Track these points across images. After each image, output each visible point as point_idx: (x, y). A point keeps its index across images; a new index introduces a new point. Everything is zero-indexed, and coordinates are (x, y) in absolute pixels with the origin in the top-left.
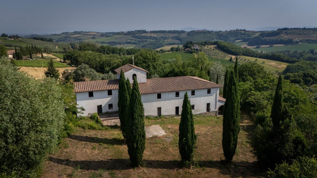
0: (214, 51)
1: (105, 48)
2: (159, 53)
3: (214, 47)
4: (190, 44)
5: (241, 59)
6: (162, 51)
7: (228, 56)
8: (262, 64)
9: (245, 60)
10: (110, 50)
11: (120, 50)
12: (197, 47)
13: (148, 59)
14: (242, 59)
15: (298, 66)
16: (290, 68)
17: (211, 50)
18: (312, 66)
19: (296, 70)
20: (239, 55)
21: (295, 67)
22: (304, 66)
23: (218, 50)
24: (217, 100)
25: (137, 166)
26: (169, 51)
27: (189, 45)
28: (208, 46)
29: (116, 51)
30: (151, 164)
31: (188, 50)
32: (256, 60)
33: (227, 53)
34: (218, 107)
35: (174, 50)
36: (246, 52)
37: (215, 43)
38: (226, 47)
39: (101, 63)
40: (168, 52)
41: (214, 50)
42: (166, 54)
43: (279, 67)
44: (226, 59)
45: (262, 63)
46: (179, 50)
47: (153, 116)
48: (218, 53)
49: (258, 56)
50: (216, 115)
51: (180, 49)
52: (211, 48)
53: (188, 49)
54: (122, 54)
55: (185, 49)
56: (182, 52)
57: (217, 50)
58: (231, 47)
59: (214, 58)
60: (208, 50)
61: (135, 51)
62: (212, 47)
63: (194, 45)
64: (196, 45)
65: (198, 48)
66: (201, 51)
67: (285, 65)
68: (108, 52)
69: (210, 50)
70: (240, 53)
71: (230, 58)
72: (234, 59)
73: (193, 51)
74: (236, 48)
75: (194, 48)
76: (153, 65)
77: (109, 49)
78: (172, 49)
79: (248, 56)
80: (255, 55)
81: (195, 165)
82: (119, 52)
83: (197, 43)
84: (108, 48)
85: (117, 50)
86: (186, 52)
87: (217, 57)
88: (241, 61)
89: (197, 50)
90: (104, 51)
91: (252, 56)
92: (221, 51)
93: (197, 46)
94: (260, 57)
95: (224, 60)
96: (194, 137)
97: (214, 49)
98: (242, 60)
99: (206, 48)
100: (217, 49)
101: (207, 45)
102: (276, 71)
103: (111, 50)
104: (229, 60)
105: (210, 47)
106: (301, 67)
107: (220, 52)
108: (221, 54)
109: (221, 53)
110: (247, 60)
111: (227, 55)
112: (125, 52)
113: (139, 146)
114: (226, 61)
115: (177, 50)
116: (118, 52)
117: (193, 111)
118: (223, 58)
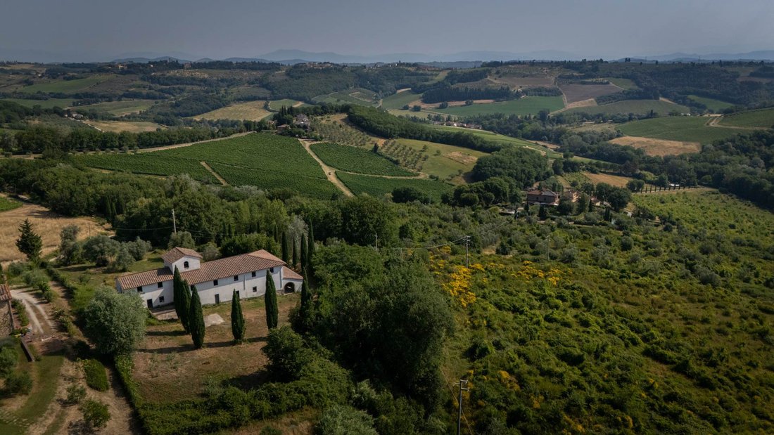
0: (341, 130)
1: (83, 137)
2: (219, 137)
3: (343, 120)
4: (288, 113)
5: (396, 146)
6: (223, 133)
7: (370, 140)
8: (435, 155)
9: (404, 149)
10: (97, 140)
11: (120, 138)
12: (305, 120)
13: (198, 208)
14: (398, 146)
15: (496, 159)
16: (481, 163)
17: (335, 127)
18: (521, 157)
19: (491, 167)
20: (392, 137)
21: (490, 161)
22: (506, 159)
23: (351, 126)
24: (282, 278)
25: (200, 348)
26: (241, 131)
27: (288, 116)
28: (329, 117)
29: (112, 141)
30: (210, 345)
31: (285, 128)
32: (425, 148)
33: (368, 134)
34: (283, 285)
35: (252, 129)
36: (406, 131)
37: (344, 110)
38: (365, 120)
40: (238, 135)
41: (341, 126)
42: (234, 139)
43: (465, 161)
44: (365, 147)
45: (436, 153)
46: (265, 128)
47: (210, 305)
48: (351, 134)
49: (431, 137)
50: (283, 294)
51: (268, 126)
52: (335, 122)
53: (284, 126)
54: (127, 147)
55: (278, 125)
56: (272, 133)
57: (349, 127)
58: (376, 120)
59: (343, 146)
60: (329, 126)
61: (158, 137)
62: (338, 118)
63: (298, 116)
64: (303, 115)
65: (306, 124)
66: (313, 130)
67: (476, 156)
68: (92, 144)
69: (333, 127)
70: (394, 134)
71: (374, 145)
72: (382, 148)
73: (296, 130)
74: (386, 123)
75: (298, 124)
77: (92, 139)
78: (248, 127)
79: (411, 138)
80: (424, 136)
81: (245, 341)
82: (120, 144)
83: (304, 112)
84: (91, 135)
85: (114, 139)
86: (281, 134)
87: (348, 143)
88: (396, 151)
89: (305, 127)
90: (81, 143)
91: (419, 138)
92: (356, 129)
93: (306, 119)
94: (434, 140)
95: (362, 150)
96: (243, 321)
97: (344, 124)
98: (399, 149)
99: (324, 122)
100: (347, 124)
101: (326, 116)
102: (459, 171)
103: (99, 139)
104: (372, 151)
105: (333, 118)
106: (501, 162)
107: (354, 131)
108: (356, 137)
109: (355, 135)
110: (408, 148)
111: (370, 137)
112: (134, 141)
113: (201, 333)
114: (366, 151)
115: (261, 127)
116: (117, 144)
117: (255, 293)
118: (361, 145)
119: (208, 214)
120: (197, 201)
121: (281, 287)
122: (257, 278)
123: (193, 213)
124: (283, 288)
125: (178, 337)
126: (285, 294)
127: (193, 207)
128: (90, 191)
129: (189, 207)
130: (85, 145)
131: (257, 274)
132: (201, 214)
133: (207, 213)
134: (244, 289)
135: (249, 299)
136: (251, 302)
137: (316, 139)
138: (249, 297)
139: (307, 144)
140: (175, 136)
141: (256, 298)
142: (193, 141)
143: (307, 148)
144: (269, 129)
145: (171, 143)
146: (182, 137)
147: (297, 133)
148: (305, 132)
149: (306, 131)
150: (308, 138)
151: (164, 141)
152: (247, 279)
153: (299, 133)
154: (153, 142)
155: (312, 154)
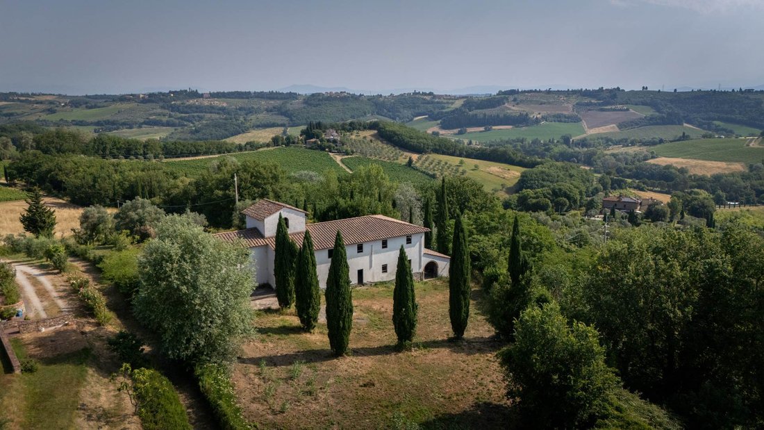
0: (372, 145)
1: (106, 143)
3: (372, 136)
4: (317, 128)
5: (430, 160)
6: (251, 146)
7: (402, 155)
8: (473, 170)
9: (439, 163)
10: (121, 147)
11: (145, 146)
12: (334, 135)
13: (264, 178)
14: (433, 161)
15: (542, 172)
16: (527, 177)
17: (366, 141)
18: (567, 171)
19: (538, 180)
20: (426, 152)
21: (536, 174)
22: (552, 172)
24: (422, 253)
26: (268, 145)
27: (316, 131)
28: (358, 133)
29: (136, 149)
30: (356, 352)
31: (315, 142)
32: (461, 162)
33: (400, 149)
34: (423, 265)
35: (280, 143)
36: (440, 146)
37: (372, 126)
38: (396, 134)
39: (127, 185)
40: (266, 149)
41: (371, 141)
42: (262, 152)
43: (506, 175)
44: (399, 161)
45: (473, 168)
46: (294, 143)
48: (382, 148)
49: (465, 153)
50: (421, 280)
51: (296, 141)
52: (365, 137)
53: (313, 140)
54: (152, 155)
55: (306, 140)
56: (301, 147)
57: (380, 142)
58: (408, 135)
59: (375, 160)
60: (360, 141)
61: (184, 146)
62: (368, 134)
63: (327, 131)
64: (331, 130)
65: (336, 138)
66: (343, 145)
67: (517, 171)
68: (115, 151)
69: (364, 142)
70: (428, 148)
71: (408, 160)
72: (416, 162)
73: (326, 144)
74: (418, 138)
75: (328, 138)
76: (273, 191)
77: (115, 145)
78: (276, 141)
79: (444, 153)
80: (458, 152)
81: (417, 345)
82: (144, 152)
83: (332, 127)
84: (115, 142)
85: (139, 147)
86: (310, 148)
87: (380, 158)
88: (431, 166)
89: (335, 141)
90: (104, 150)
91: (452, 154)
92: (387, 144)
94: (469, 156)
95: (396, 164)
97: (373, 139)
98: (434, 164)
99: (353, 137)
100: (378, 139)
101: (355, 131)
102: (502, 185)
103: (123, 146)
104: (406, 165)
105: (363, 134)
106: (547, 176)
107: (385, 146)
108: (388, 152)
109: (387, 150)
110: (443, 163)
111: (402, 152)
112: (159, 151)
114: (400, 165)
115: (289, 142)
116: (142, 152)
117: (385, 274)
118: (394, 160)
119: (277, 188)
120: (262, 170)
121: (420, 267)
122: (387, 251)
123: (256, 185)
124: (422, 270)
125: (292, 336)
126: (425, 280)
127: (257, 177)
128: (117, 178)
129: (251, 178)
130: (108, 152)
131: (389, 243)
132: (269, 187)
133: (274, 187)
134: (371, 267)
135: (376, 284)
136: (381, 289)
137: (347, 154)
138: (376, 280)
139: (338, 158)
140: (202, 146)
141: (385, 282)
142: (219, 153)
143: (339, 162)
144: (298, 143)
145: (197, 154)
146: (209, 149)
147: (328, 147)
148: (335, 147)
149: (336, 146)
150: (339, 152)
151: (191, 151)
152: (377, 253)
153: (329, 147)
154: (179, 152)
155: (344, 167)
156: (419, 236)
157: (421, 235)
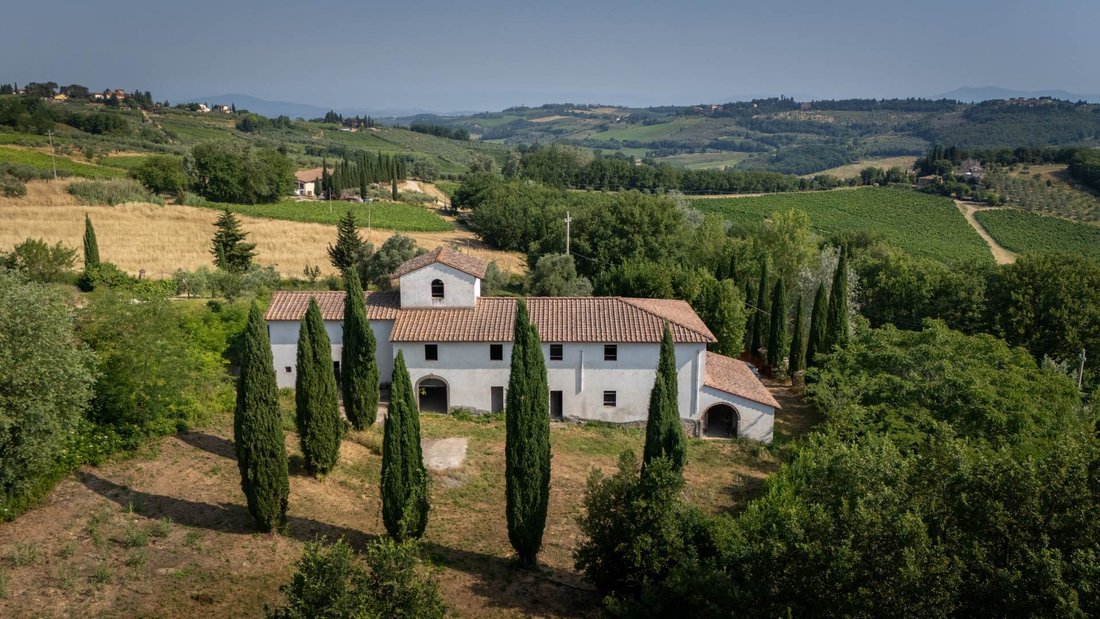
0: (1049, 190)
1: (606, 170)
2: (811, 188)
3: (1055, 174)
4: (945, 158)
6: (821, 183)
10: (624, 175)
12: (975, 170)
13: (634, 224)
17: (1037, 183)
23: (1071, 184)
24: (699, 385)
26: (851, 183)
27: (941, 162)
28: (1025, 168)
29: (644, 179)
31: (933, 181)
34: (703, 408)
35: (874, 178)
37: (1059, 158)
40: (848, 188)
41: (1049, 183)
42: (839, 194)
46: (897, 180)
47: (477, 412)
48: (1069, 198)
50: (698, 435)
51: (901, 177)
52: (1037, 177)
53: (932, 177)
54: (663, 189)
55: (919, 175)
56: (907, 188)
57: (1067, 186)
59: (1046, 219)
60: (1024, 182)
61: (713, 178)
62: (1046, 171)
63: (964, 163)
64: (971, 161)
65: (976, 175)
66: (988, 187)
68: (616, 180)
69: (1032, 185)
73: (954, 184)
75: (960, 174)
77: (617, 173)
78: (867, 177)
82: (654, 184)
83: (978, 156)
84: (618, 167)
85: (647, 176)
86: (922, 191)
87: (1059, 214)
89: (972, 181)
90: (602, 178)
92: (1082, 190)
93: (977, 167)
95: (1089, 228)
97: (1052, 178)
99: (1014, 175)
100: (1065, 180)
101: (1022, 165)
103: (627, 174)
105: (1034, 170)
107: (1077, 194)
108: (1080, 204)
109: (1079, 201)
112: (677, 183)
115: (890, 179)
116: (651, 183)
117: (610, 410)
118: (1089, 220)
119: (654, 241)
121: (696, 411)
122: (616, 367)
124: (698, 416)
126: (704, 438)
129: (617, 221)
130: (606, 182)
131: (621, 352)
133: (650, 239)
134: (578, 389)
135: (590, 424)
136: (591, 434)
137: (990, 203)
138: (590, 416)
139: (969, 211)
140: (739, 179)
141: (609, 425)
142: (767, 190)
143: (969, 217)
144: (903, 181)
145: (731, 190)
146: (751, 183)
147: (954, 190)
148: (972, 191)
149: (974, 189)
150: (975, 200)
151: (721, 186)
152: (591, 366)
153: (958, 191)
154: (704, 185)
155: (976, 226)
156: (691, 350)
157: (696, 348)
